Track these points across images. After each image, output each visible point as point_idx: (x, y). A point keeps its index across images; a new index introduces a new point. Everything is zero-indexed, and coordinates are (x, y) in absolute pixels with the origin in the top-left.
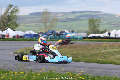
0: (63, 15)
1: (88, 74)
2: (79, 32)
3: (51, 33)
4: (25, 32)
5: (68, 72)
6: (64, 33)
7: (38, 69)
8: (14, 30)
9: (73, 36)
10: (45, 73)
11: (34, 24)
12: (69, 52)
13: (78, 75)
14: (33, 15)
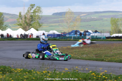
0: (86, 15)
1: (111, 73)
2: (102, 32)
3: (75, 33)
4: (48, 32)
5: (91, 71)
6: (87, 33)
7: (61, 69)
9: (97, 36)
10: (69, 73)
11: (57, 24)
12: (93, 52)
13: (101, 75)
14: (56, 15)
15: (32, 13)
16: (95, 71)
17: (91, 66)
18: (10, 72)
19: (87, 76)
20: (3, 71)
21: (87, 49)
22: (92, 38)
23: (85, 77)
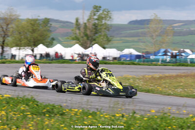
0: (182, 25)
3: (164, 53)
4: (122, 51)
5: (191, 115)
6: (183, 54)
7: (144, 111)
8: (104, 48)
10: (156, 117)
11: (136, 39)
12: (193, 84)
14: (134, 24)
15: (97, 19)
17: (190, 107)
18: (62, 115)
19: (184, 123)
20: (49, 112)
21: (183, 80)
22: (191, 62)
23: (181, 124)
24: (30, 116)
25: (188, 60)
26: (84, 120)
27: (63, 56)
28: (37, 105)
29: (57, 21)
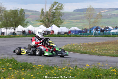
0: (106, 12)
4: (70, 28)
6: (108, 29)
7: (83, 65)
8: (59, 27)
9: (117, 32)
11: (78, 21)
12: (113, 48)
14: (77, 11)
15: (54, 9)
16: (115, 67)
17: (111, 62)
18: (32, 69)
19: (107, 72)
20: (24, 67)
21: (107, 46)
22: (112, 35)
23: (105, 73)
24: (12, 70)
25: (111, 33)
26: (45, 72)
27: (34, 33)
28: (17, 63)
29: (29, 11)
